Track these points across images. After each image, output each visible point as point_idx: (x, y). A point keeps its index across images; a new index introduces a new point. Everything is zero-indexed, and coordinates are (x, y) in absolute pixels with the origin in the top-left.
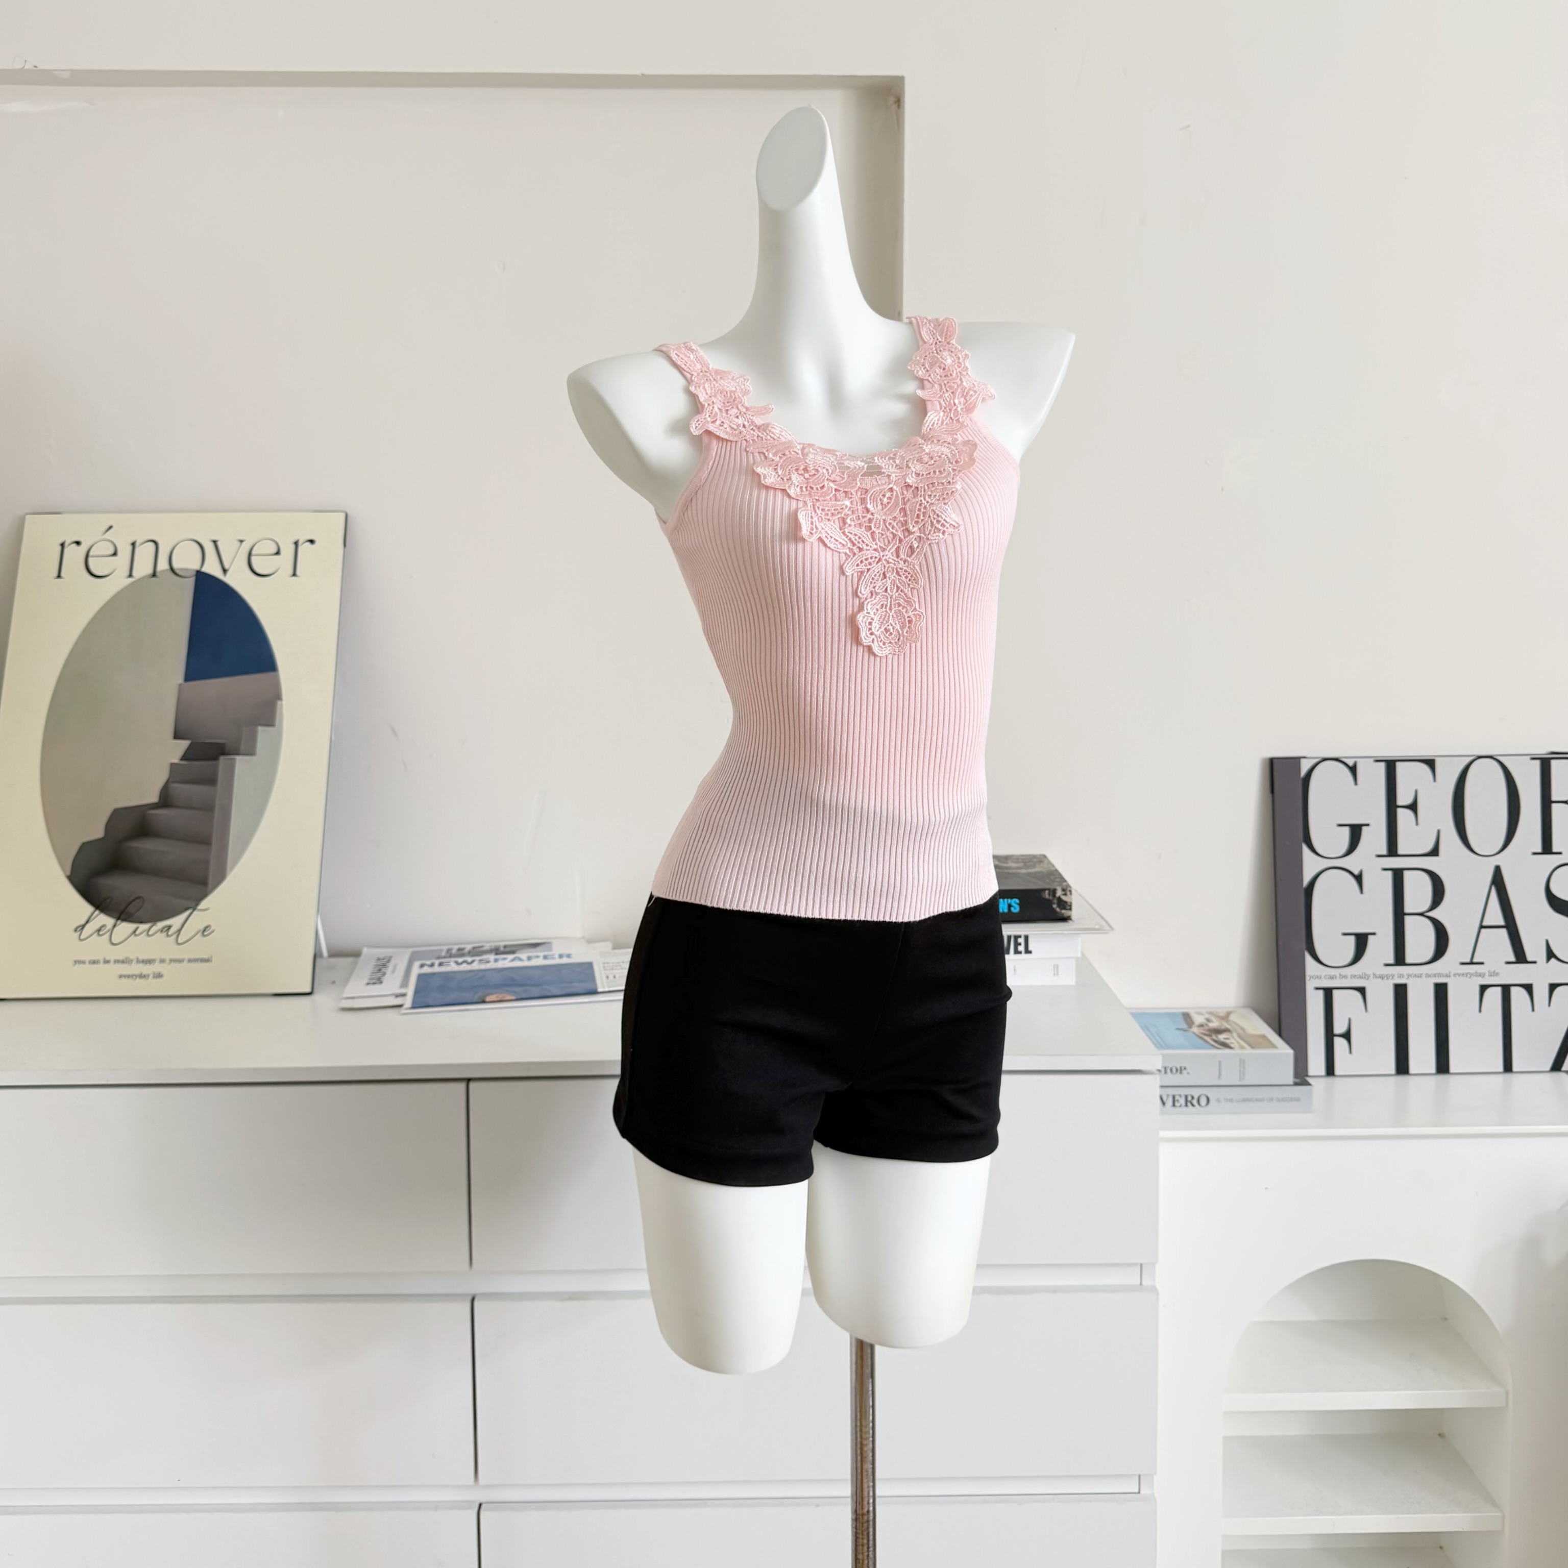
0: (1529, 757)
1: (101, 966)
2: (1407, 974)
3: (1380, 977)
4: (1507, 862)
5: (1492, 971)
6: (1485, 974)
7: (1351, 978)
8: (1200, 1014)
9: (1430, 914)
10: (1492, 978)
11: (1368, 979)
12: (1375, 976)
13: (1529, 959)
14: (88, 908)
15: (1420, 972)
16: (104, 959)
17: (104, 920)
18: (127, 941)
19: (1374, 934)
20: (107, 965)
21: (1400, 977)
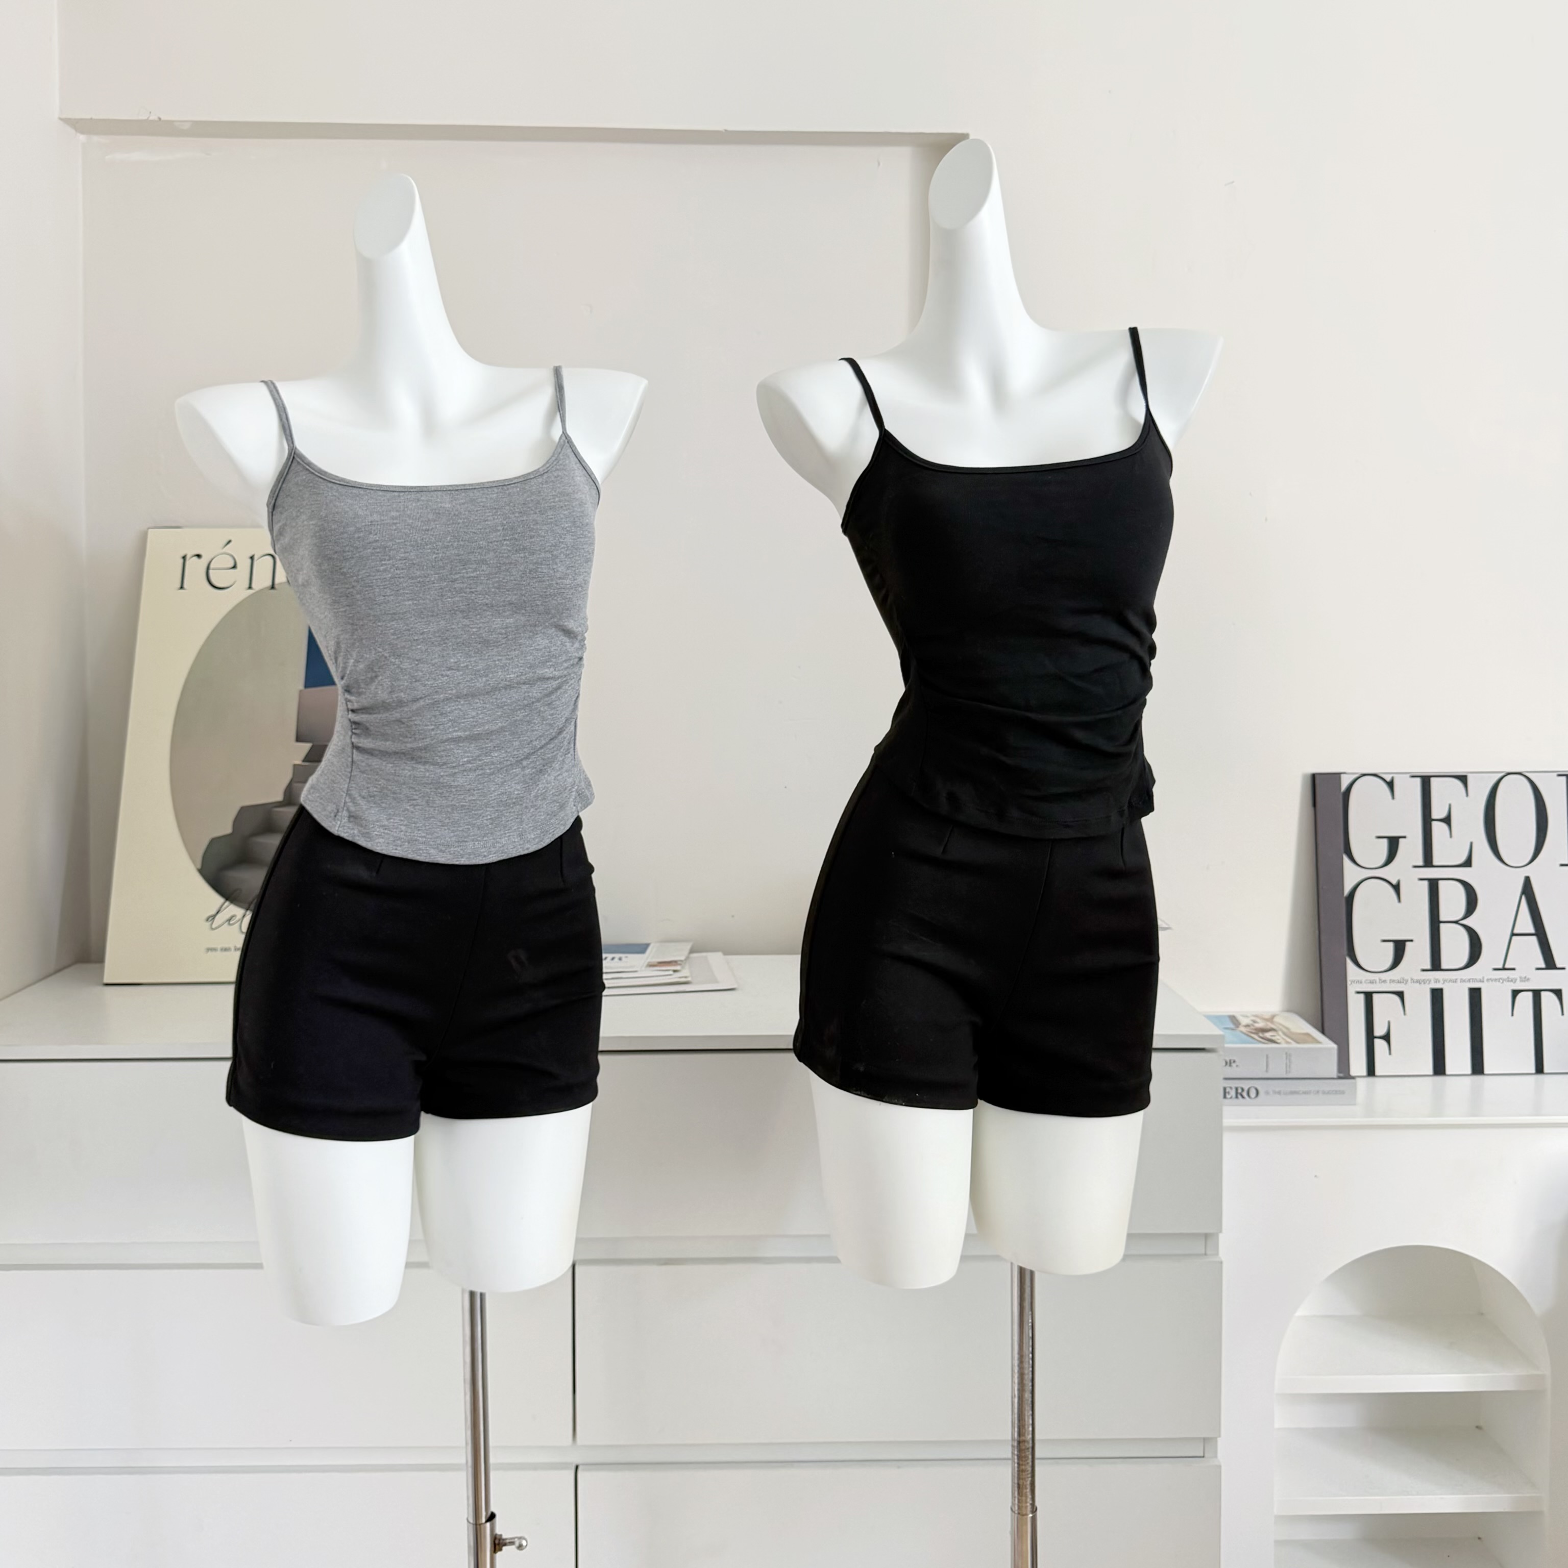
0: (1556, 774)
2: (1443, 979)
3: (1418, 982)
4: (1535, 872)
5: (1523, 976)
6: (1516, 980)
7: (1390, 983)
8: (1247, 1017)
9: (1463, 922)
10: (1523, 983)
11: (1406, 983)
12: (1413, 981)
13: (1558, 965)
14: (219, 900)
15: (1456, 977)
17: (234, 910)
19: (1411, 941)
21: (1436, 982)
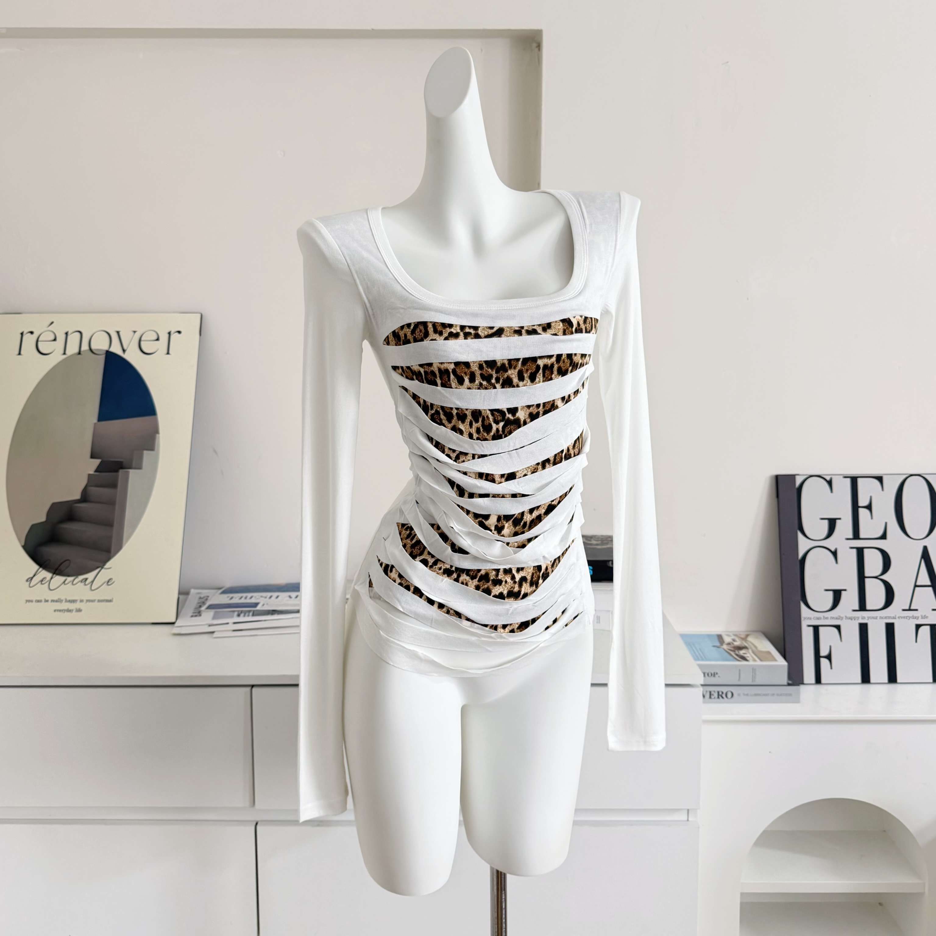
1: (43, 603)
2: (867, 617)
3: (850, 619)
4: (930, 543)
5: (924, 615)
6: (919, 617)
7: (831, 619)
8: (728, 636)
9: (882, 577)
10: (923, 620)
11: (842, 619)
12: (846, 618)
14: (35, 567)
15: (877, 615)
16: (45, 599)
17: (45, 574)
18: (60, 587)
19: (845, 590)
20: (47, 603)
21: (863, 619)
